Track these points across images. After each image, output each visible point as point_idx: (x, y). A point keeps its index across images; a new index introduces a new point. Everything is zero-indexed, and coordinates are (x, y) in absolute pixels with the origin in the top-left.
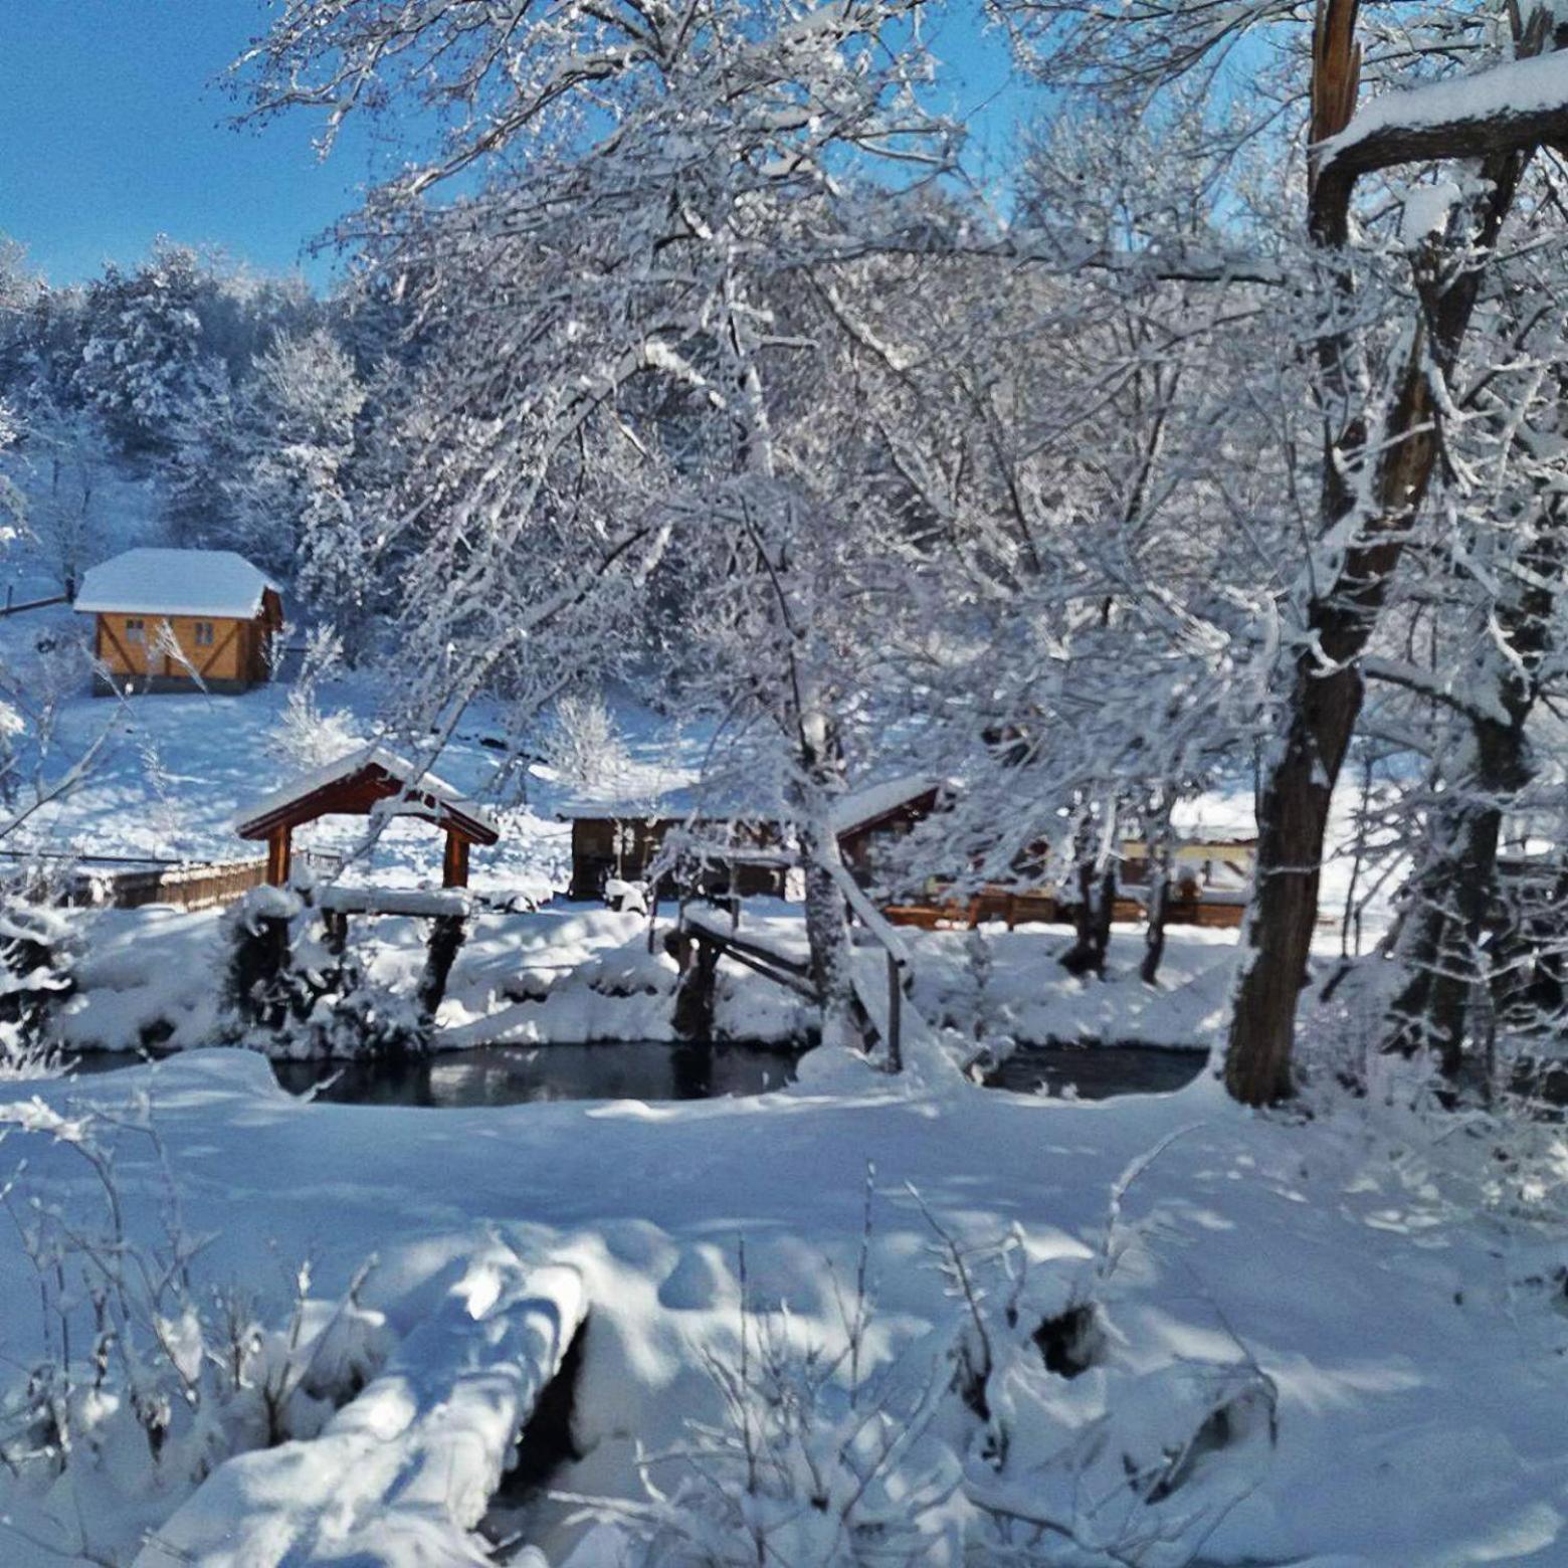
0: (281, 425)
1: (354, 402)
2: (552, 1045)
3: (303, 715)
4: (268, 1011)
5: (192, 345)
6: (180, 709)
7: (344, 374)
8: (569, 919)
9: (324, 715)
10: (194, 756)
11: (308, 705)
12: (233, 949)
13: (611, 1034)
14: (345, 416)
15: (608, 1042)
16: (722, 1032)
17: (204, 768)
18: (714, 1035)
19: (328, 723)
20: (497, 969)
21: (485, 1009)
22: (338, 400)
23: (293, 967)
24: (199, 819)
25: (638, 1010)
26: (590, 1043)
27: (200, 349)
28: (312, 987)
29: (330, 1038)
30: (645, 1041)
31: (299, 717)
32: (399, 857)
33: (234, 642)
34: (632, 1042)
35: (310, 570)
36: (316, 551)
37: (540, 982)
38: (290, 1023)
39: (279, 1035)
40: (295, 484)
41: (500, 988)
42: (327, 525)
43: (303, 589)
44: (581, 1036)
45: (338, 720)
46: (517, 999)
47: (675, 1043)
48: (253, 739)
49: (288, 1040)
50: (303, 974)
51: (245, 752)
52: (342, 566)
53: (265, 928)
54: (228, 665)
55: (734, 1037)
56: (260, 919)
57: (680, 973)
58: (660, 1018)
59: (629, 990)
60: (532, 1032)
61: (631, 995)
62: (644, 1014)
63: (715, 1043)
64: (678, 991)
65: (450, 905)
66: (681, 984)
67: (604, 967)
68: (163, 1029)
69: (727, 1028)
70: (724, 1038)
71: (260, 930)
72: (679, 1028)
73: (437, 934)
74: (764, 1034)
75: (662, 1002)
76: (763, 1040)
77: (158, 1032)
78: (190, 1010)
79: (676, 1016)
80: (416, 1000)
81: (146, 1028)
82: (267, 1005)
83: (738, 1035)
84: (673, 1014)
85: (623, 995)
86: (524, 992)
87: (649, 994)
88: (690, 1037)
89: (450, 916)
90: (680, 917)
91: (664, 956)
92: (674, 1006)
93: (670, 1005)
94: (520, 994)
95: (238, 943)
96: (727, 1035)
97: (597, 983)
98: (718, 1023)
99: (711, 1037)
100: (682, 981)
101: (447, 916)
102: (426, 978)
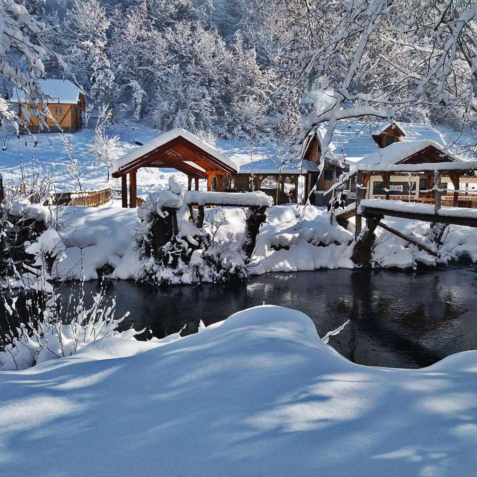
0: (80, 34)
1: (106, 25)
2: (298, 271)
3: (101, 138)
4: (171, 259)
5: (43, 9)
6: (52, 138)
7: (102, 15)
8: (286, 209)
9: (109, 138)
10: (59, 155)
11: (103, 134)
12: (149, 225)
13: (324, 265)
14: (103, 30)
15: (323, 270)
16: (376, 263)
17: (63, 160)
18: (373, 264)
19: (111, 141)
20: (266, 234)
21: (264, 254)
22: (100, 24)
23: (180, 235)
24: (65, 178)
25: (333, 253)
26: (316, 270)
27: (46, 10)
28: (190, 245)
29: (201, 272)
30: (339, 268)
31: (100, 139)
32: (144, 191)
33: (70, 112)
34: (334, 269)
35: (95, 86)
36: (97, 79)
37: (286, 240)
38: (181, 264)
39: (176, 271)
40: (87, 56)
41: (269, 243)
42: (101, 69)
43: (93, 94)
44: (312, 267)
45: (114, 140)
46: (277, 249)
47: (355, 269)
48: (80, 149)
49: (180, 274)
50: (185, 238)
51: (79, 153)
52: (107, 84)
53: (167, 213)
54: (68, 122)
55: (383, 265)
56: (164, 209)
57: (356, 234)
58: (345, 257)
59: (326, 243)
60: (288, 265)
61: (328, 245)
62: (336, 255)
63: (373, 268)
64: (354, 243)
65: (261, 200)
66: (357, 240)
67: (314, 232)
68: (108, 268)
69: (379, 261)
70: (378, 266)
71: (164, 214)
72: (355, 262)
73: (252, 216)
74: (401, 264)
75: (345, 249)
76: (400, 267)
77: (105, 270)
78: (121, 257)
79: (353, 256)
80: (242, 251)
81: (100, 268)
82: (170, 255)
83: (386, 265)
84: (351, 255)
85: (324, 245)
86: (280, 245)
87: (337, 245)
88: (361, 266)
89: (261, 206)
90: (357, 206)
91: (339, 226)
92: (352, 250)
93: (349, 251)
94: (278, 246)
95: (152, 223)
96: (379, 265)
97: (311, 240)
98: (374, 259)
99: (371, 266)
100: (359, 238)
101: (259, 206)
102: (246, 239)
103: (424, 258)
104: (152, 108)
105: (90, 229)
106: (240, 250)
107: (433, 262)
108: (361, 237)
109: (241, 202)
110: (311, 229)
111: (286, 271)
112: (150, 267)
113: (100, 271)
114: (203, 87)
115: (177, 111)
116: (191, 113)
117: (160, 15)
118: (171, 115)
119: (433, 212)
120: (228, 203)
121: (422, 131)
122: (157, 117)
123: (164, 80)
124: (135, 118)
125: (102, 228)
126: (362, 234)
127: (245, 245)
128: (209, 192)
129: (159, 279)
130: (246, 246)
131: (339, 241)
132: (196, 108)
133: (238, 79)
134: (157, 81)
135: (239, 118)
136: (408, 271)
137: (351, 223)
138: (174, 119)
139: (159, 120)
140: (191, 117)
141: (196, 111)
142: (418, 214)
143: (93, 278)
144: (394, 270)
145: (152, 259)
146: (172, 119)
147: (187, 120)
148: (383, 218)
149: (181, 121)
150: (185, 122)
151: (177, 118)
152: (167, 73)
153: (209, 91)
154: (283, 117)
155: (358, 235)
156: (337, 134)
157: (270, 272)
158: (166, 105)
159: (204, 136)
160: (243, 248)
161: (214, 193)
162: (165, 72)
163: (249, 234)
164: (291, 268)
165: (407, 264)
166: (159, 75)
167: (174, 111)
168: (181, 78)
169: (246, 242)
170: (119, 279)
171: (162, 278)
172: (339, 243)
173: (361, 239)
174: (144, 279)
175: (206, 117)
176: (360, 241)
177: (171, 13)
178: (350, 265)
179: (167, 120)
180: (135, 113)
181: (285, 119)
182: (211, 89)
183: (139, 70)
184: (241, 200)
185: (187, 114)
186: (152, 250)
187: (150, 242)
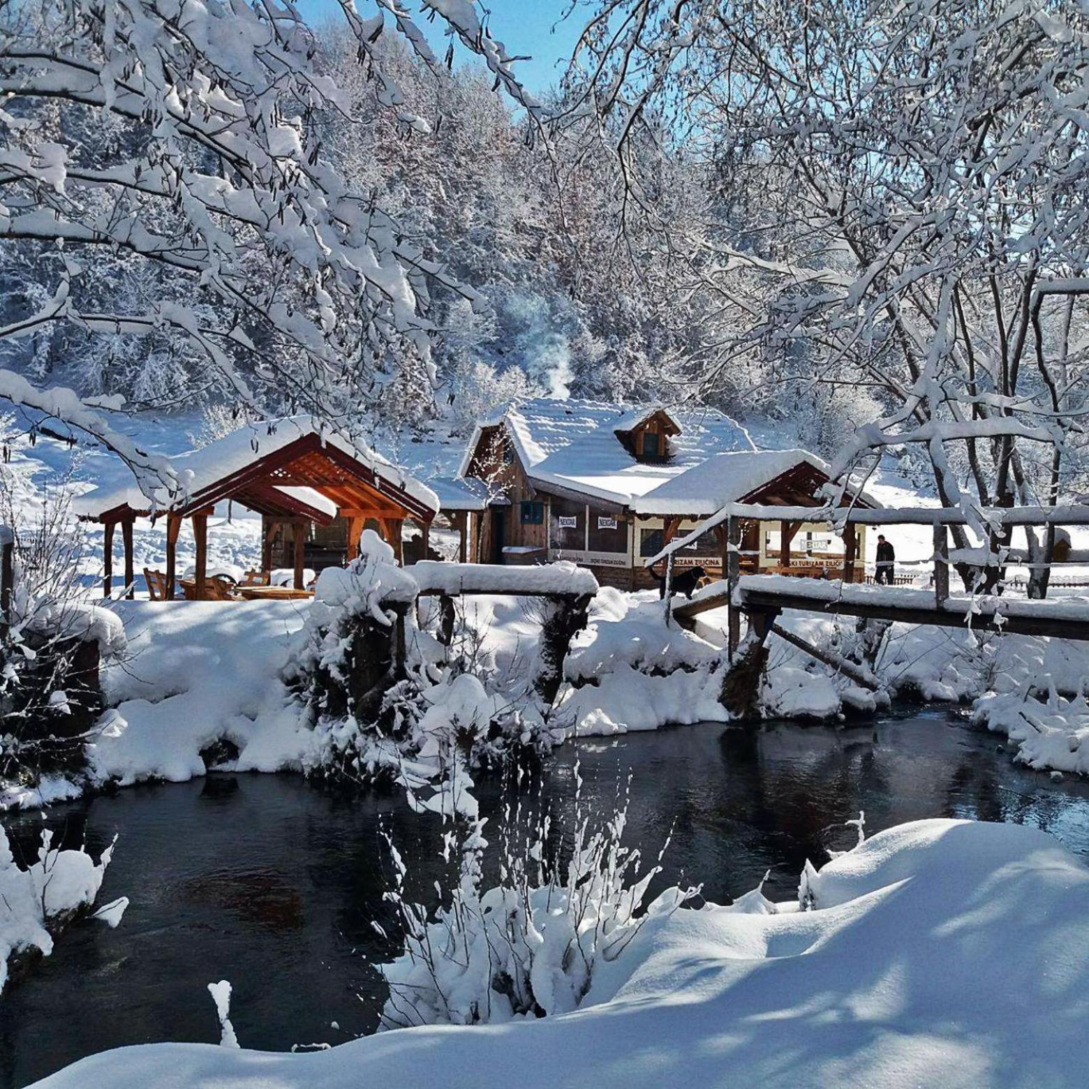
2: (630, 733)
12: (344, 644)
13: (672, 717)
15: (671, 726)
16: (769, 708)
18: (763, 710)
23: (410, 661)
25: (684, 691)
26: (660, 729)
30: (701, 722)
34: (693, 724)
39: (406, 746)
46: (576, 685)
47: (731, 722)
53: (394, 615)
55: (782, 711)
56: (385, 605)
57: (730, 647)
58: (708, 698)
59: (666, 669)
60: (607, 721)
61: (670, 673)
62: (691, 694)
63: (765, 720)
64: (724, 668)
65: (581, 582)
66: (734, 660)
67: (644, 645)
68: (225, 748)
69: (773, 704)
70: (771, 715)
71: (389, 617)
72: (729, 707)
73: (556, 615)
74: (817, 708)
75: (706, 681)
76: (815, 714)
77: (218, 751)
78: (253, 720)
79: (723, 693)
80: (535, 693)
81: (206, 748)
82: (396, 710)
83: (787, 710)
84: (720, 692)
85: (663, 674)
86: (581, 677)
87: (687, 672)
88: (740, 716)
89: (581, 595)
90: (730, 589)
91: (685, 631)
92: (721, 683)
93: (715, 683)
94: (576, 678)
95: (350, 637)
96: (774, 712)
97: (637, 663)
98: (765, 699)
99: (760, 714)
100: (736, 657)
101: (577, 595)
102: (544, 667)
103: (852, 695)
104: (77, 349)
105: (168, 653)
106: (532, 691)
107: (870, 701)
108: (743, 654)
109: (540, 585)
110: (637, 639)
111: (604, 733)
112: (347, 740)
113: (208, 754)
114: (206, 305)
115: (143, 357)
116: (177, 365)
117: (89, 137)
118: (129, 366)
119: (933, 605)
120: (510, 588)
121: (710, 423)
122: (92, 370)
123: (112, 286)
124: (33, 372)
125: (196, 650)
126: (744, 648)
127: (541, 680)
128: (463, 564)
129: (371, 767)
130: (545, 681)
131: (692, 663)
132: (191, 352)
133: (288, 292)
134: (92, 287)
135: (292, 380)
136: (830, 722)
137: (702, 623)
138: (135, 377)
139: (98, 378)
140: (178, 373)
141: (192, 360)
142: (893, 608)
143: (196, 773)
144: (805, 721)
145: (352, 721)
146: (130, 376)
147: (170, 380)
148: (781, 613)
149: (153, 381)
150: (163, 384)
151: (144, 375)
152: (117, 269)
153: (219, 316)
154: (392, 381)
155: (735, 650)
156: (545, 425)
157: (574, 737)
158: (117, 344)
159: (226, 418)
160: (537, 687)
161: (479, 568)
162: (111, 268)
163: (550, 655)
164: (615, 727)
165: (830, 708)
166: (98, 274)
167: (136, 358)
168: (154, 283)
169: (545, 673)
170: (254, 772)
171: (377, 764)
172: (690, 667)
173: (742, 658)
174: (329, 770)
175: (212, 374)
176: (739, 662)
177: (115, 133)
178: (721, 714)
179: (118, 377)
180: (34, 359)
181: (396, 385)
182: (222, 312)
183: (42, 260)
184: (538, 582)
185: (168, 366)
186: (350, 700)
187: (346, 680)
